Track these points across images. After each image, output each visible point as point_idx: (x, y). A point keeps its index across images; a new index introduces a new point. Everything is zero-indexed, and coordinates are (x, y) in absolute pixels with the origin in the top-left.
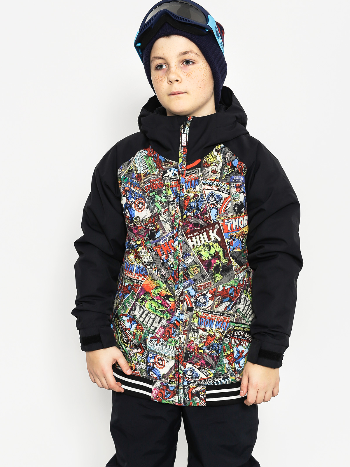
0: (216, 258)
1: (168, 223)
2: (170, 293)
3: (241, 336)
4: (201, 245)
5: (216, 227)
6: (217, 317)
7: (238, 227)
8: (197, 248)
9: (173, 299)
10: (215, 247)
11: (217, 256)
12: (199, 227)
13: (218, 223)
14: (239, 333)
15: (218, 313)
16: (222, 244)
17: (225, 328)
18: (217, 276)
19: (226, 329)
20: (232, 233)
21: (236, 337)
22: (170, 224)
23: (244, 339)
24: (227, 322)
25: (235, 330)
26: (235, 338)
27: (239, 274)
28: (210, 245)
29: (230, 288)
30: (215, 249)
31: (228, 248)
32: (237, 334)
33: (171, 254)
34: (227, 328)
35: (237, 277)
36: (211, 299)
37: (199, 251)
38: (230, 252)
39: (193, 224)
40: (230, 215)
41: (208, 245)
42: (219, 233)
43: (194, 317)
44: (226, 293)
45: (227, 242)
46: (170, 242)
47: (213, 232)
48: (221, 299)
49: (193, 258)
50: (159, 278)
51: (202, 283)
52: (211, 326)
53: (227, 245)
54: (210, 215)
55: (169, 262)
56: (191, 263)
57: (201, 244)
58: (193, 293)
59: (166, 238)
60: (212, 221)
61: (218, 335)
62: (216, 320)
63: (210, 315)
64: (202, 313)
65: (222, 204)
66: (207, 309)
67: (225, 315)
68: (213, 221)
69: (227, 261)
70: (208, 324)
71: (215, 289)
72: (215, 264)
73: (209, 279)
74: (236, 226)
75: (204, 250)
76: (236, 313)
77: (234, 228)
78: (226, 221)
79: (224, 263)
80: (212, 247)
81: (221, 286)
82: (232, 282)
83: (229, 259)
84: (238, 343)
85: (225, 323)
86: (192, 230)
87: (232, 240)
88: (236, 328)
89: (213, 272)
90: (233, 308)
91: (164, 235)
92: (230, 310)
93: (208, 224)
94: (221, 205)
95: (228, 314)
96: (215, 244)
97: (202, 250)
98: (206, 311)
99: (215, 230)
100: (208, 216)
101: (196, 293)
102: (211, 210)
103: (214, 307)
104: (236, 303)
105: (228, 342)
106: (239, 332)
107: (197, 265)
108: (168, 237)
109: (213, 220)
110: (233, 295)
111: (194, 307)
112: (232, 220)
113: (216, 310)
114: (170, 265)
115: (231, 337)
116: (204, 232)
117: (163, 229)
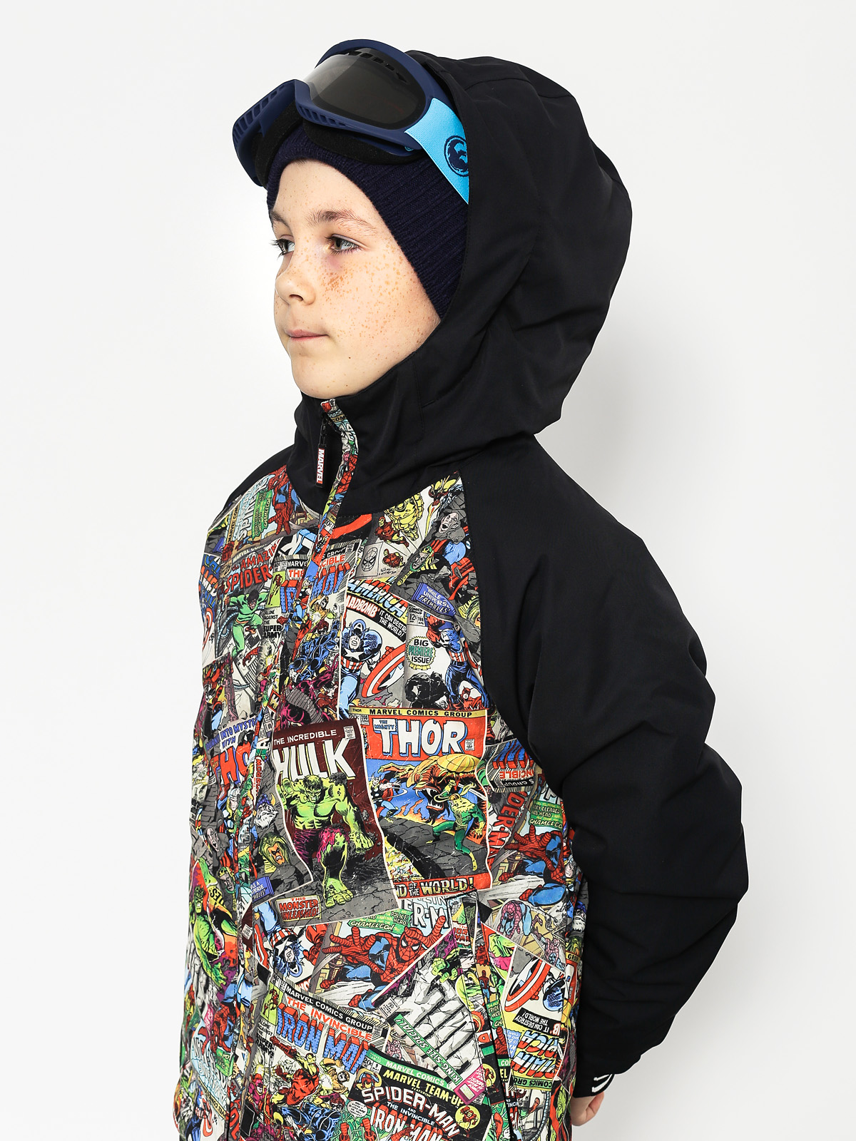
0: (335, 828)
1: (248, 690)
2: (223, 905)
3: (412, 1107)
4: (297, 780)
5: (346, 734)
6: (329, 1021)
7: (415, 750)
8: (288, 785)
9: (232, 927)
10: (336, 795)
11: (335, 822)
12: (301, 722)
13: (353, 722)
14: (405, 1096)
15: (333, 1008)
16: (355, 790)
17: (353, 1065)
18: (332, 887)
19: (354, 1069)
20: (391, 765)
21: (396, 1107)
22: (252, 694)
23: (425, 1120)
24: (362, 1048)
25: (387, 1082)
26: (390, 1109)
27: (415, 900)
28: (324, 785)
29: (378, 938)
30: (333, 803)
31: (374, 807)
32: (399, 1099)
33: (236, 787)
34: (357, 1066)
35: (406, 907)
36: (310, 956)
37: (294, 799)
38: (380, 818)
39: (289, 708)
40: (391, 704)
41: (319, 785)
42: (353, 757)
43: (266, 1001)
44: (359, 949)
45: (372, 789)
46: (241, 749)
47: (335, 747)
48: (339, 963)
49: (275, 813)
50: (207, 854)
51: (293, 895)
52: (311, 1046)
53: (371, 797)
54: (336, 691)
55: (226, 809)
56: (266, 827)
57: (299, 777)
58: (270, 923)
59: (233, 736)
60: (338, 712)
61: (327, 1083)
62: (325, 1031)
63: (309, 1009)
64: (286, 994)
65: (374, 666)
66: (297, 988)
67: (353, 1022)
68: (341, 712)
69: (368, 844)
70: (303, 1039)
71: (324, 928)
72: (329, 846)
73: (312, 889)
74: (409, 745)
75: (308, 797)
76: (392, 1025)
77: (403, 750)
78: (376, 722)
79: (359, 849)
80: (327, 792)
81: (345, 922)
82: (386, 918)
83: (377, 841)
84: (399, 1128)
85: (354, 1048)
86: (284, 725)
87: (388, 785)
88: (388, 1074)
89: (323, 869)
90: (382, 1006)
91: (231, 725)
92: (369, 1010)
93: (324, 717)
94: (371, 669)
95: (362, 1022)
96: (336, 785)
97: (302, 796)
98: (296, 991)
99: (343, 744)
100: (330, 695)
101: (276, 925)
102: (344, 675)
103: (318, 987)
104: (393, 992)
105: (363, 1115)
106: (409, 1094)
107: (280, 840)
108: (239, 733)
109: (340, 709)
110: (383, 962)
111: (271, 970)
112: (397, 724)
113: (326, 996)
114: (227, 819)
115: (377, 1104)
116: (310, 741)
117: (233, 706)
